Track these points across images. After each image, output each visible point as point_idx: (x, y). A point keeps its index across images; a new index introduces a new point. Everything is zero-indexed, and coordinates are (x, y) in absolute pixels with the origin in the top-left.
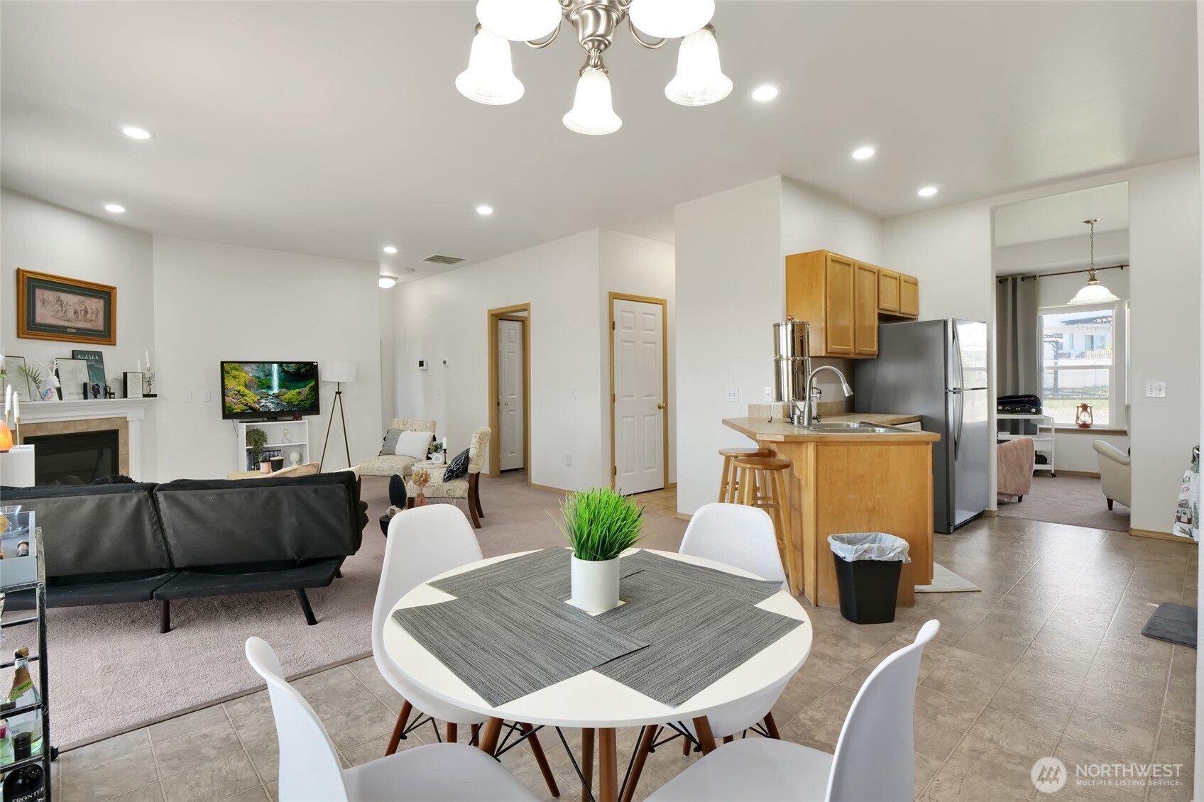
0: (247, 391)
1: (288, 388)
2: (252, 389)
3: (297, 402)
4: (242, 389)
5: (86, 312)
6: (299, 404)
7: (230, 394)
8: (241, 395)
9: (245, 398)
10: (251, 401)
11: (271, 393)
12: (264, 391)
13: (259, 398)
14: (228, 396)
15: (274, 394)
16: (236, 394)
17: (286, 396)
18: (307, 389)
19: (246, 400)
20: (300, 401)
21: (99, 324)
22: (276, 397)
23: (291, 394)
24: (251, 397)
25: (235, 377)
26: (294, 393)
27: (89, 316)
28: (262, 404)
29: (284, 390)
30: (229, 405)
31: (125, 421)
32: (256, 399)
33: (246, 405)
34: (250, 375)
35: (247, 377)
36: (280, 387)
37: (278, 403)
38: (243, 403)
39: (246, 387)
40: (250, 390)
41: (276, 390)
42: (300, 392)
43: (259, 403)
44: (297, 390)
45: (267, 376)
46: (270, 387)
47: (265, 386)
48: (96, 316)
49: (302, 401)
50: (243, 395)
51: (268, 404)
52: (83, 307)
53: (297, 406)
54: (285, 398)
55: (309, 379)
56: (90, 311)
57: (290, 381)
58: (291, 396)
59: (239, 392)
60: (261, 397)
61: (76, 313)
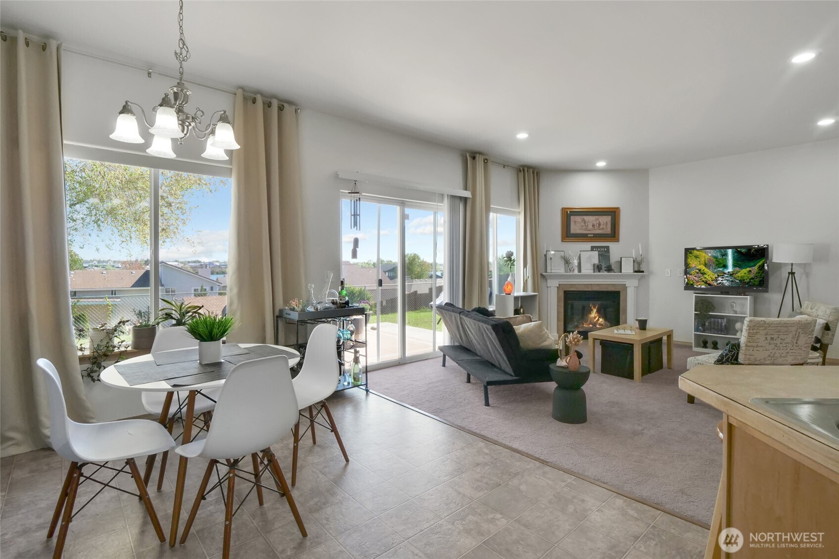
0: (706, 270)
1: (741, 267)
2: (711, 267)
3: (748, 280)
4: (703, 268)
5: (600, 224)
6: (750, 282)
7: (693, 272)
8: (702, 273)
9: (705, 276)
10: (710, 279)
11: (726, 271)
12: (721, 269)
13: (717, 276)
14: (691, 274)
15: (729, 272)
16: (698, 273)
17: (739, 274)
18: (756, 268)
19: (706, 278)
20: (750, 279)
21: (608, 230)
22: (731, 275)
23: (743, 273)
24: (710, 275)
25: (697, 257)
26: (746, 272)
27: (601, 227)
28: (719, 282)
29: (737, 269)
30: (691, 283)
31: (625, 287)
32: (714, 277)
33: (706, 283)
34: (709, 255)
35: (707, 257)
36: (734, 266)
37: (732, 281)
38: (703, 281)
39: (705, 266)
40: (709, 269)
41: (730, 269)
42: (750, 271)
43: (717, 280)
44: (748, 269)
45: (723, 256)
46: (725, 266)
47: (722, 265)
48: (606, 226)
49: (752, 279)
50: (703, 274)
51: (724, 282)
52: (598, 222)
53: (748, 283)
54: (738, 276)
55: (759, 259)
56: (602, 223)
57: (743, 261)
58: (743, 274)
59: (700, 270)
60: (718, 276)
61: (593, 226)
